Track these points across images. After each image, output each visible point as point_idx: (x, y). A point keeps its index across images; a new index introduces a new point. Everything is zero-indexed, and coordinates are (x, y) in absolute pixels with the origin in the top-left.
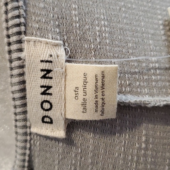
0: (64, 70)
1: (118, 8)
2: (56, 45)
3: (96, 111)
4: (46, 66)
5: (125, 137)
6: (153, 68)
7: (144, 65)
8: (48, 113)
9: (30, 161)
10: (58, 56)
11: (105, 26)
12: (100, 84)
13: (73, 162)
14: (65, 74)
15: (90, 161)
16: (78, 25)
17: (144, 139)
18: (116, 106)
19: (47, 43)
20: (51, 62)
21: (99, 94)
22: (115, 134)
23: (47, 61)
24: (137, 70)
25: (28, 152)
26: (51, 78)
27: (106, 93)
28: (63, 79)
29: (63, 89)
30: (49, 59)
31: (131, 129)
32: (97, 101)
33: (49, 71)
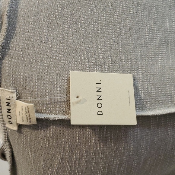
0: (15, 103)
1: (44, 73)
2: (13, 92)
3: (27, 121)
4: (8, 101)
5: (43, 131)
6: (58, 102)
7: (53, 100)
8: (10, 120)
9: (8, 138)
10: (13, 97)
11: (36, 82)
12: (27, 111)
13: (22, 140)
14: (16, 105)
15: (29, 140)
16: (23, 83)
17: (51, 132)
18: (36, 120)
19: (8, 91)
20: (10, 100)
21: (28, 115)
22: (39, 130)
23: (8, 99)
24: (49, 103)
25: (6, 134)
26: (10, 106)
27: (30, 114)
28: (15, 107)
29: (15, 111)
30: (9, 98)
31: (46, 128)
32: (27, 118)
33: (9, 103)
